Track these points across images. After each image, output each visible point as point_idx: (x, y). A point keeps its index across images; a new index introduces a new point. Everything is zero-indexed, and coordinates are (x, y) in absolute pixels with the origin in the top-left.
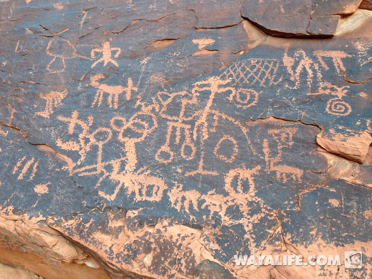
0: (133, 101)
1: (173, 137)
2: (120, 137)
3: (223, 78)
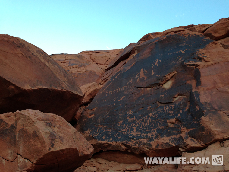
0: (135, 120)
1: (143, 125)
2: (133, 127)
3: (152, 113)
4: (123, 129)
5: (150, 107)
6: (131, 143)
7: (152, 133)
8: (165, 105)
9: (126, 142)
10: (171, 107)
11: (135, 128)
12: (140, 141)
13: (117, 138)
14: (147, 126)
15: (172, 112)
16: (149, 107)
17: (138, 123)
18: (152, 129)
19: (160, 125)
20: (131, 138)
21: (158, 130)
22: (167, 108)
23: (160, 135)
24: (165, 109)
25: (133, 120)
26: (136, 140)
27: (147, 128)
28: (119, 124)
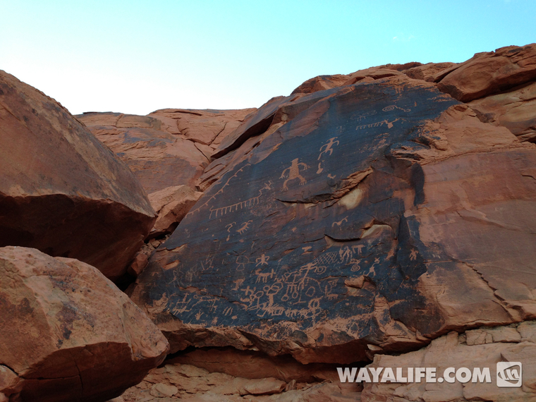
0: (273, 278)
1: (289, 290)
2: (267, 294)
3: (313, 263)
4: (245, 297)
5: (310, 247)
6: (260, 331)
7: (311, 308)
8: (342, 244)
9: (249, 329)
10: (356, 250)
11: (271, 296)
12: (282, 325)
13: (229, 317)
14: (299, 291)
15: (358, 262)
16: (306, 249)
17: (280, 285)
18: (310, 298)
19: (329, 290)
20: (261, 320)
21: (324, 301)
22: (348, 251)
23: (327, 312)
24: (343, 255)
25: (269, 277)
26: (273, 324)
27: (299, 296)
28: (235, 285)
